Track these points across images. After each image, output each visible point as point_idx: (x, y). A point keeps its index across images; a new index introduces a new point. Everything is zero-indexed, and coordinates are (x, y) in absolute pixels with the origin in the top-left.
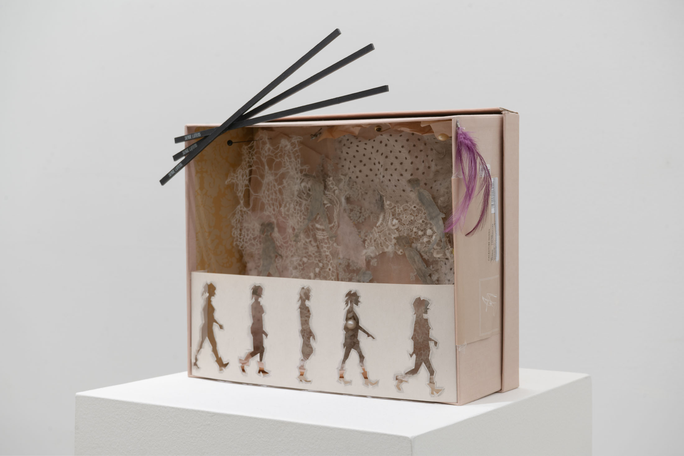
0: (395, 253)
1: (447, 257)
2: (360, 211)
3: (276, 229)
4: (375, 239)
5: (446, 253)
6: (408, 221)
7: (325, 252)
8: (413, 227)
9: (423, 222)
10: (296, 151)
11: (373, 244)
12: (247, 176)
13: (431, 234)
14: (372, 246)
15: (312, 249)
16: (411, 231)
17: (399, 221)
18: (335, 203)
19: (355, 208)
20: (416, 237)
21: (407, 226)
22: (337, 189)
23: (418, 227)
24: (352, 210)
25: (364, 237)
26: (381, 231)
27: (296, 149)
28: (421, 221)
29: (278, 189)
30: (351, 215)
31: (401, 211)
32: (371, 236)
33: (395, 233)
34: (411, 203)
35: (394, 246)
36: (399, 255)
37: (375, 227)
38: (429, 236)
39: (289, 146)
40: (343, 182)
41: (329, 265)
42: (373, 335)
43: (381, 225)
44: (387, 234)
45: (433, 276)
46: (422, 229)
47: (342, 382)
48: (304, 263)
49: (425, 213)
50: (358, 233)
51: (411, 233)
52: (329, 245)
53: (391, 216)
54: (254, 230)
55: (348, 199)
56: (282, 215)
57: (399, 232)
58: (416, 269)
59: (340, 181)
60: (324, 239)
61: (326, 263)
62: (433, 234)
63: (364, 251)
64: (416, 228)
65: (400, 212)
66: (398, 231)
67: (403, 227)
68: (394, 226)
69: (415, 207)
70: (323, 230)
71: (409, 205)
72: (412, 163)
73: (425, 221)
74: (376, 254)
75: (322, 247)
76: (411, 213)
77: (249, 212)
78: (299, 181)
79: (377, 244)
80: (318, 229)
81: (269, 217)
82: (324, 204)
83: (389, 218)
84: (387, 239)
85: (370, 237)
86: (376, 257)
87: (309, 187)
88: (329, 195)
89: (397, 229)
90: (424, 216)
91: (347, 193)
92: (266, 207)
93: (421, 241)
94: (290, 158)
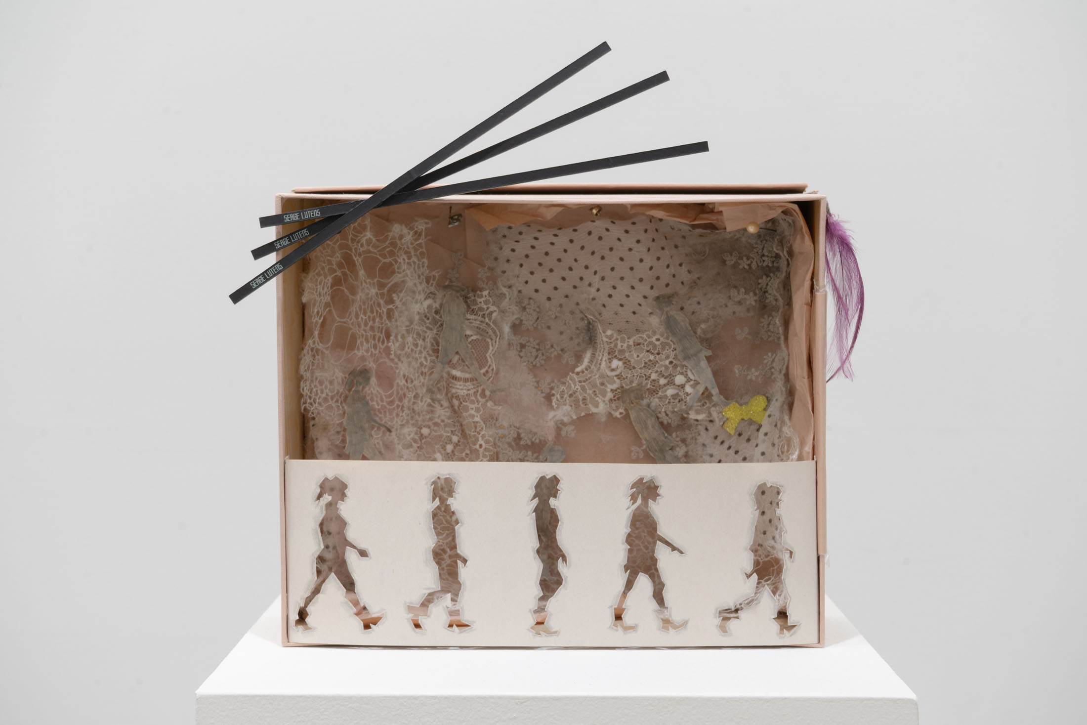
0: (610, 414)
1: (711, 419)
2: (537, 347)
3: (373, 380)
4: (571, 392)
5: (712, 412)
6: (643, 362)
7: (473, 416)
8: (651, 372)
9: (671, 363)
10: (420, 245)
11: (568, 401)
12: (328, 288)
13: (683, 383)
14: (565, 405)
15: (442, 413)
16: (646, 379)
17: (624, 363)
18: (490, 332)
19: (529, 341)
20: (654, 388)
21: (639, 370)
22: (495, 311)
23: (661, 371)
24: (522, 346)
25: (548, 391)
26: (587, 380)
27: (420, 241)
28: (667, 362)
29: (385, 310)
30: (522, 354)
31: (629, 347)
32: (563, 388)
33: (615, 382)
34: (650, 333)
35: (609, 403)
36: (616, 418)
37: (573, 372)
38: (679, 386)
39: (408, 238)
40: (507, 300)
41: (480, 439)
42: (680, 548)
43: (587, 369)
44: (598, 385)
45: (678, 449)
46: (666, 374)
47: (620, 628)
48: (422, 436)
49: (675, 350)
50: (535, 384)
51: (647, 381)
52: (478, 404)
53: (606, 354)
54: (331, 382)
55: (516, 327)
56: (390, 354)
57: (621, 381)
58: (646, 440)
59: (502, 296)
60: (468, 395)
61: (474, 436)
62: (686, 382)
63: (551, 414)
64: (657, 374)
65: (625, 348)
66: (619, 378)
67: (630, 372)
68: (613, 370)
69: (658, 340)
70: (466, 380)
71: (645, 336)
72: (651, 268)
73: (675, 362)
74: (571, 417)
75: (466, 409)
76: (648, 349)
77: (326, 352)
78: (422, 296)
79: (576, 402)
80: (455, 378)
81: (363, 359)
82: (466, 335)
83: (602, 359)
84: (597, 392)
85: (561, 390)
86: (572, 422)
87: (436, 308)
88: (476, 320)
89: (619, 376)
90: (672, 355)
91: (515, 317)
92: (358, 342)
93: (660, 394)
94: (409, 258)
